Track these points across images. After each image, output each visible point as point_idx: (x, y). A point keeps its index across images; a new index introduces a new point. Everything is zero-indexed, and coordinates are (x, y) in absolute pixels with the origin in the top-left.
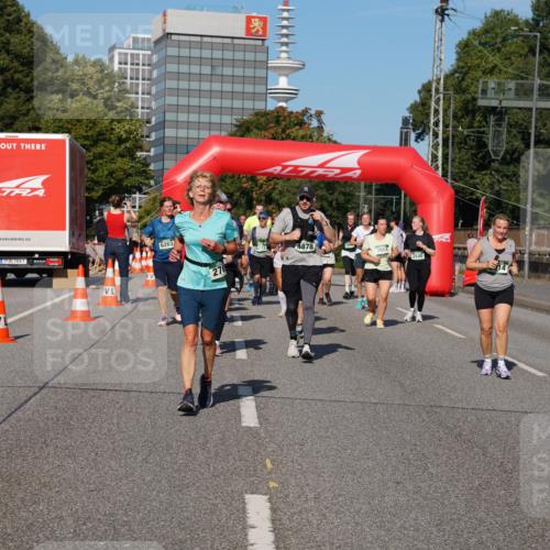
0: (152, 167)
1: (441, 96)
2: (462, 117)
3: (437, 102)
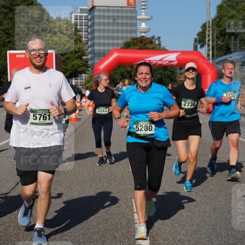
0: (89, 63)
1: (211, 29)
2: (220, 37)
3: (209, 31)
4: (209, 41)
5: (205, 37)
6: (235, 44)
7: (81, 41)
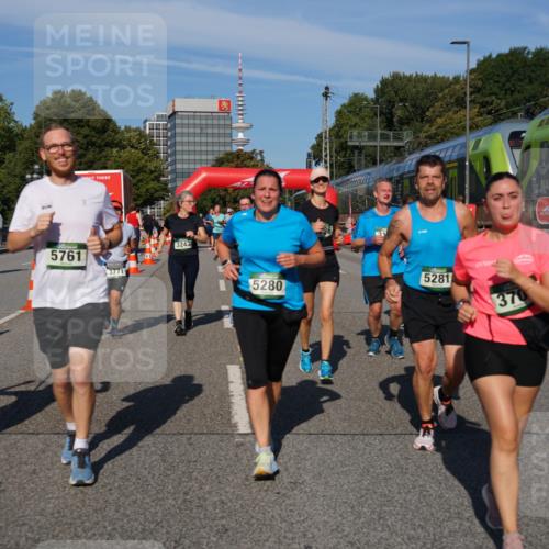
0: (170, 186)
1: (328, 140)
2: (340, 151)
3: (326, 144)
4: (326, 156)
5: (321, 151)
6: (359, 160)
7: (158, 157)
